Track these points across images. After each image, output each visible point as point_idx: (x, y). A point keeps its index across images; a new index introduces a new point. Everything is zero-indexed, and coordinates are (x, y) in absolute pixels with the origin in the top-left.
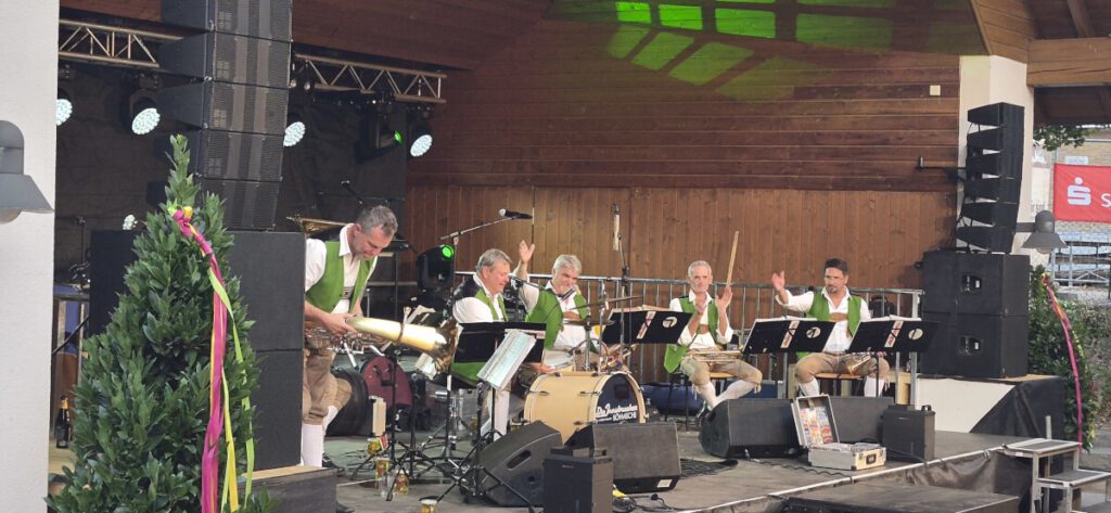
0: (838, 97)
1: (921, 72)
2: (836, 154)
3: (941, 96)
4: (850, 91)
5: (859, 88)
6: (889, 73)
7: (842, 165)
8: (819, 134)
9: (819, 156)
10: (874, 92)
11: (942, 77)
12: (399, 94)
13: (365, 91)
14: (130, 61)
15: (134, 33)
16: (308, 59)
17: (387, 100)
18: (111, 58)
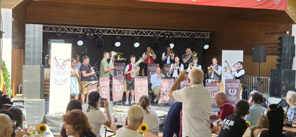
0: (272, 35)
1: (285, 29)
2: (271, 47)
3: (289, 34)
4: (274, 33)
5: (275, 32)
6: (280, 29)
7: (272, 50)
8: (269, 43)
9: (269, 47)
10: (278, 33)
11: (289, 29)
12: (197, 37)
13: (187, 37)
14: (130, 35)
15: (132, 30)
16: (173, 32)
17: (192, 38)
18: (126, 35)
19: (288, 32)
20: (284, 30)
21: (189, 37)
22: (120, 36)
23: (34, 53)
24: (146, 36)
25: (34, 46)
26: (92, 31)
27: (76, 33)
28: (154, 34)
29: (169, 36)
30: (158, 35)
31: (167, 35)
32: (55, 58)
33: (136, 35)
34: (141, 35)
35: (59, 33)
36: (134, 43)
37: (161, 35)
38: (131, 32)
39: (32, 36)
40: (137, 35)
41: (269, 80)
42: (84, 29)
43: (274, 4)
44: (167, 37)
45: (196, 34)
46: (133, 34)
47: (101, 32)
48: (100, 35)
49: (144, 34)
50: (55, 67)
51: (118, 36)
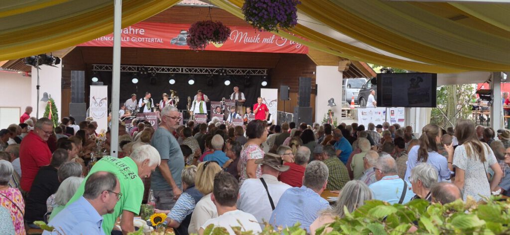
0: (306, 74)
3: (314, 74)
6: (310, 69)
11: (315, 70)
12: (253, 74)
13: (243, 74)
14: (184, 72)
15: (185, 68)
16: (228, 69)
17: (248, 75)
18: (180, 72)
20: (312, 71)
21: (245, 74)
22: (175, 73)
23: (78, 93)
24: (200, 73)
25: (78, 88)
26: (146, 69)
27: (131, 71)
28: (209, 72)
29: (223, 73)
30: (212, 72)
32: (94, 98)
33: (190, 73)
34: (196, 73)
36: (189, 80)
38: (185, 70)
39: (76, 79)
41: (293, 116)
42: (139, 68)
43: (296, 49)
44: (221, 74)
45: (253, 71)
46: (187, 72)
47: (155, 71)
48: (154, 73)
49: (198, 72)
50: (93, 104)
51: (173, 74)
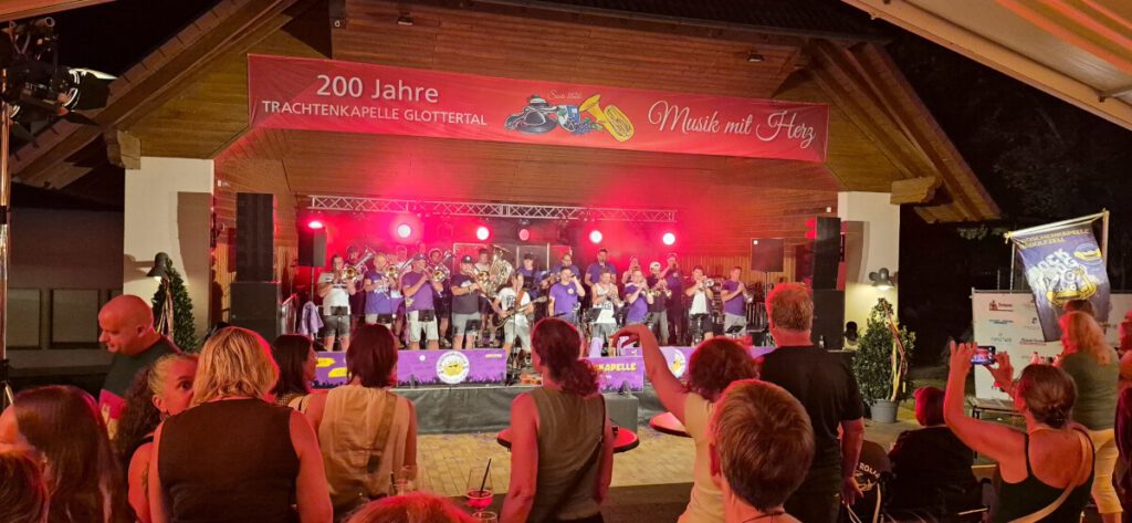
1: (824, 201)
3: (831, 212)
5: (804, 210)
10: (809, 211)
11: (832, 203)
12: (649, 220)
13: (628, 220)
14: (509, 215)
15: (512, 206)
16: (598, 210)
18: (501, 214)
19: (829, 210)
20: (821, 205)
21: (632, 219)
22: (490, 218)
23: (255, 254)
24: (543, 217)
26: (429, 207)
27: (395, 211)
28: (560, 215)
29: (589, 217)
30: (566, 214)
31: (585, 216)
33: (520, 216)
34: (533, 217)
35: (358, 212)
37: (574, 215)
38: (512, 210)
40: (524, 216)
42: (413, 204)
44: (585, 220)
45: (649, 214)
46: (516, 214)
47: (447, 211)
48: (445, 216)
49: (538, 214)
51: (485, 217)
